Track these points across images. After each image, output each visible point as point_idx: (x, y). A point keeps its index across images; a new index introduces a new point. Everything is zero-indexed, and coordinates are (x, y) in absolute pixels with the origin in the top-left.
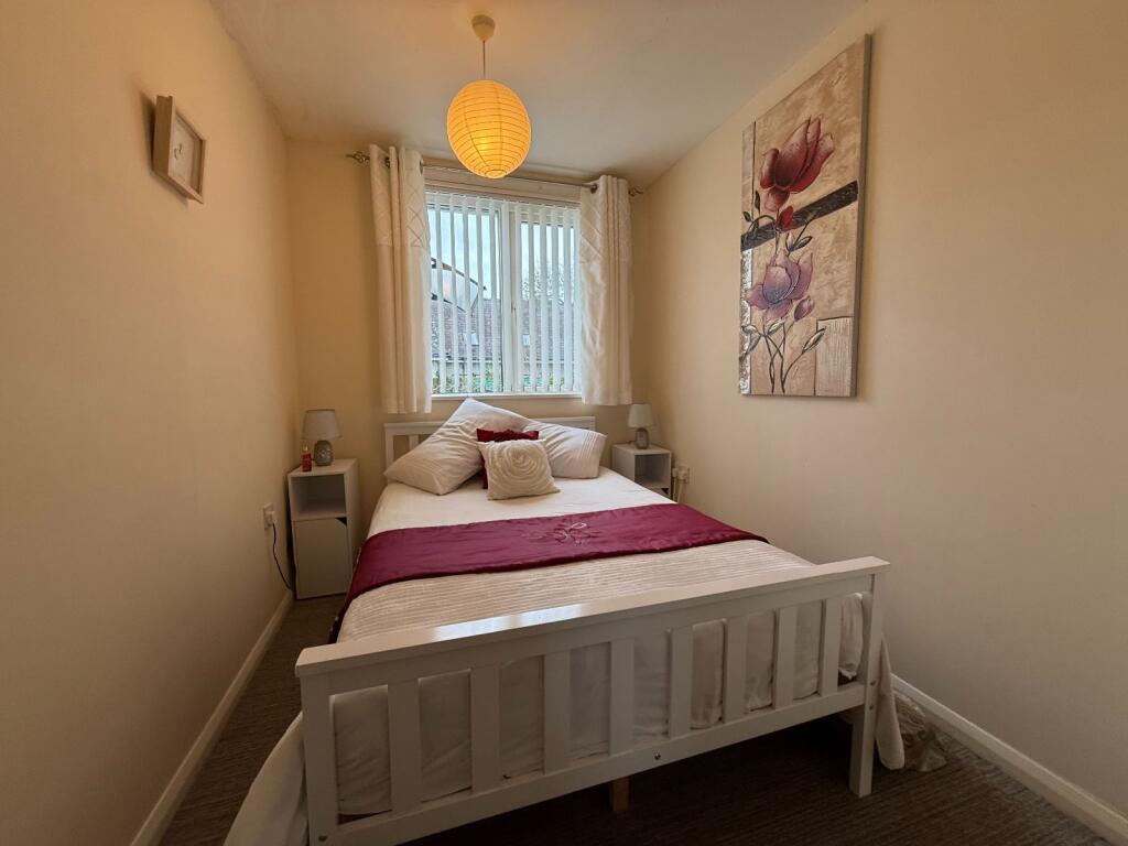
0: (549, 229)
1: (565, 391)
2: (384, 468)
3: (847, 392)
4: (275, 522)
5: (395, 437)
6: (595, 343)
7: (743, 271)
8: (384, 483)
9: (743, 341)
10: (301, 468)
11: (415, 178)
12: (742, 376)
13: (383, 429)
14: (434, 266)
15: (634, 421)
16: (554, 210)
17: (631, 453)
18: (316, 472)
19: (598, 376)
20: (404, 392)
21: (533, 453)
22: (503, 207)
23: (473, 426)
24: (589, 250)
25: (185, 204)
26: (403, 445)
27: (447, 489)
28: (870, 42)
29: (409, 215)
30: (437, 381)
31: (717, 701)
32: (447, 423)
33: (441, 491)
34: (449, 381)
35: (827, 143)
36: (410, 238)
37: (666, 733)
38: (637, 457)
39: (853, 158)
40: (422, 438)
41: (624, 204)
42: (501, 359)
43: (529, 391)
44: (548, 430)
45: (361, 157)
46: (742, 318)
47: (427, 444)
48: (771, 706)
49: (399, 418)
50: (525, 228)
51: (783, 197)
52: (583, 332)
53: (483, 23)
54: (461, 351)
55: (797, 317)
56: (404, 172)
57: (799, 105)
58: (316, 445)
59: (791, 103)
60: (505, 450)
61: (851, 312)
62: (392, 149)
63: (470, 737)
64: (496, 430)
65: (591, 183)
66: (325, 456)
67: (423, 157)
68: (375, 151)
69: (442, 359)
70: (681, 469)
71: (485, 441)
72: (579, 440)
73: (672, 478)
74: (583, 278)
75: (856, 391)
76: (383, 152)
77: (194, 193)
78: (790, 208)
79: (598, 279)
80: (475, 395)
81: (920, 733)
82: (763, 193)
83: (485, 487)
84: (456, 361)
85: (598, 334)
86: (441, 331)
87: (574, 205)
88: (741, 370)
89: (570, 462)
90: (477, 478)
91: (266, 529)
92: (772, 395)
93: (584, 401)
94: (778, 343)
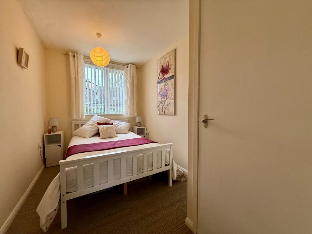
0: (117, 75)
1: (121, 113)
2: (72, 133)
3: (174, 114)
4: (41, 146)
5: (75, 125)
6: (128, 102)
7: (158, 89)
8: (72, 136)
9: (158, 103)
10: (48, 133)
11: (81, 61)
12: (158, 111)
13: (72, 123)
14: (86, 82)
15: (137, 121)
16: (118, 71)
17: (136, 128)
18: (52, 134)
19: (128, 110)
20: (78, 113)
21: (112, 128)
22: (105, 69)
23: (96, 122)
24: (126, 80)
25: (23, 69)
26: (77, 127)
27: (89, 137)
28: (175, 50)
29: (80, 70)
30: (87, 110)
31: (142, 169)
32: (89, 121)
33: (88, 137)
34: (90, 110)
35: (170, 67)
36: (80, 76)
37: (132, 175)
38: (138, 129)
39: (173, 70)
40: (82, 125)
41: (135, 70)
42: (104, 104)
43: (112, 113)
44: (116, 122)
45: (67, 55)
46: (158, 98)
47: (84, 126)
48: (152, 170)
49: (76, 120)
50: (110, 74)
51: (164, 75)
52: (125, 100)
53: (99, 35)
54: (93, 101)
55: (166, 99)
56: (78, 59)
57: (166, 58)
58: (52, 127)
59: (164, 57)
60: (104, 127)
61: (174, 99)
62: (76, 54)
63: (93, 176)
64: (102, 123)
65: (127, 65)
66: (55, 130)
67: (84, 56)
68: (71, 54)
69: (88, 104)
70: (148, 131)
71: (99, 125)
72: (123, 125)
73: (146, 133)
74: (125, 87)
75: (175, 114)
76: (73, 54)
77: (26, 67)
78: (165, 78)
79: (129, 87)
80: (97, 114)
81: (181, 175)
82: (161, 73)
83: (99, 136)
84: (92, 104)
85: (129, 100)
86: (88, 95)
87: (123, 70)
88: (158, 109)
89: (121, 130)
90: (97, 134)
91: (38, 148)
92: (163, 115)
93: (125, 116)
94: (164, 104)
